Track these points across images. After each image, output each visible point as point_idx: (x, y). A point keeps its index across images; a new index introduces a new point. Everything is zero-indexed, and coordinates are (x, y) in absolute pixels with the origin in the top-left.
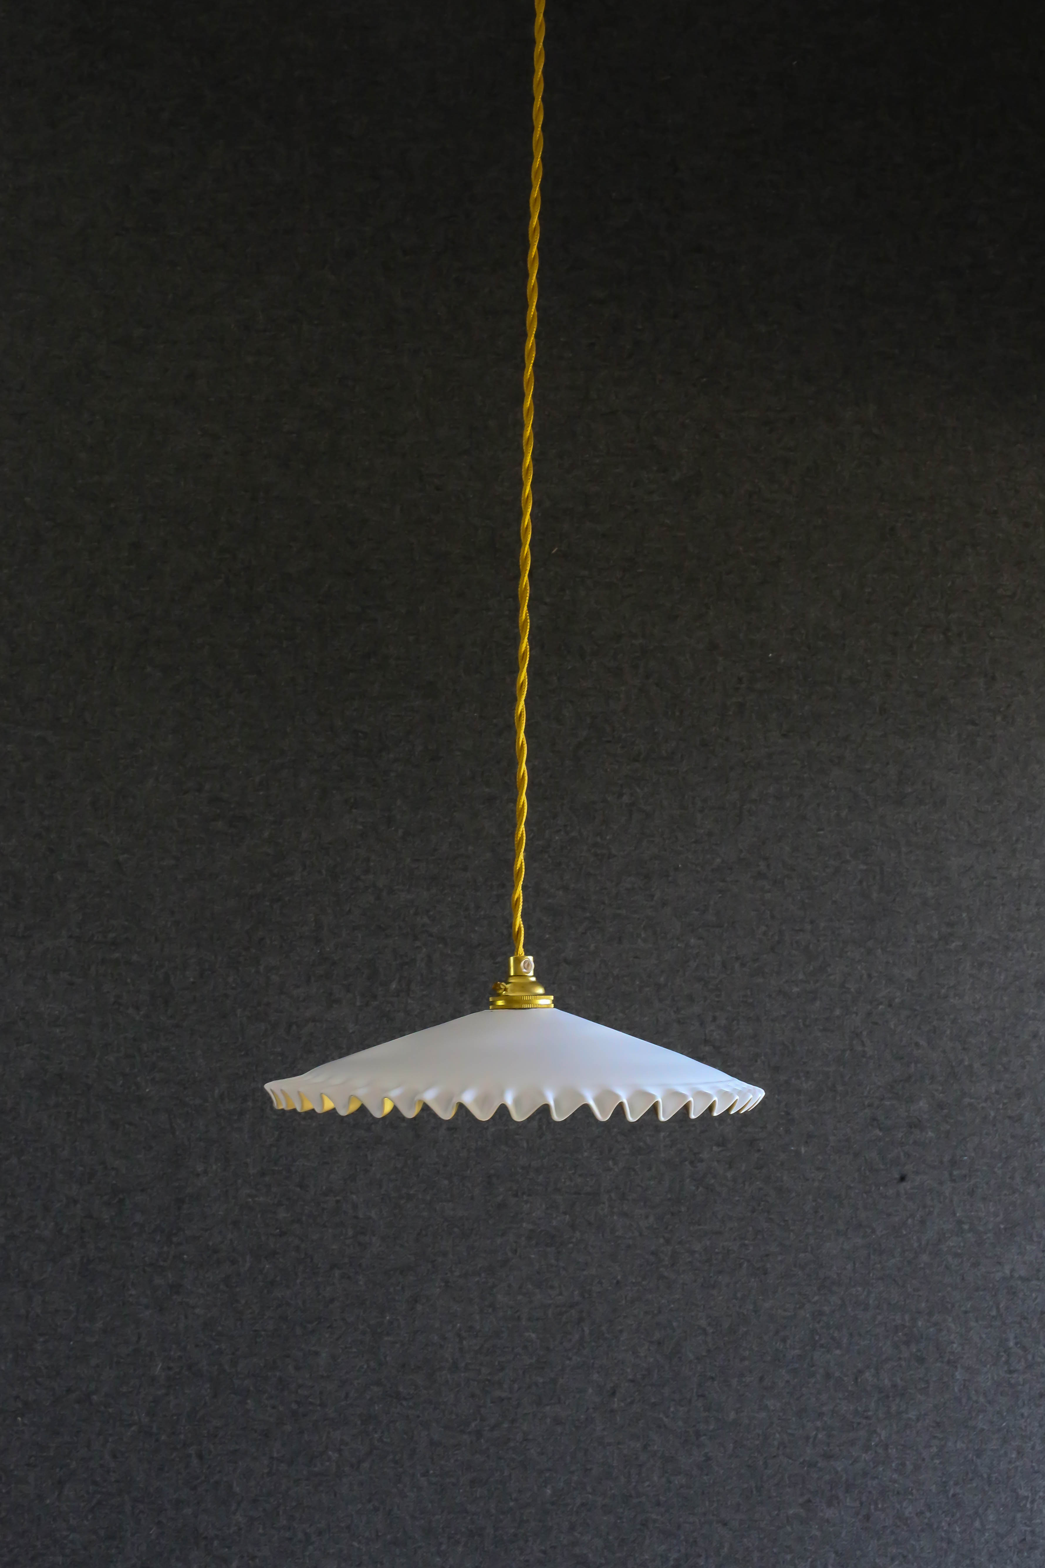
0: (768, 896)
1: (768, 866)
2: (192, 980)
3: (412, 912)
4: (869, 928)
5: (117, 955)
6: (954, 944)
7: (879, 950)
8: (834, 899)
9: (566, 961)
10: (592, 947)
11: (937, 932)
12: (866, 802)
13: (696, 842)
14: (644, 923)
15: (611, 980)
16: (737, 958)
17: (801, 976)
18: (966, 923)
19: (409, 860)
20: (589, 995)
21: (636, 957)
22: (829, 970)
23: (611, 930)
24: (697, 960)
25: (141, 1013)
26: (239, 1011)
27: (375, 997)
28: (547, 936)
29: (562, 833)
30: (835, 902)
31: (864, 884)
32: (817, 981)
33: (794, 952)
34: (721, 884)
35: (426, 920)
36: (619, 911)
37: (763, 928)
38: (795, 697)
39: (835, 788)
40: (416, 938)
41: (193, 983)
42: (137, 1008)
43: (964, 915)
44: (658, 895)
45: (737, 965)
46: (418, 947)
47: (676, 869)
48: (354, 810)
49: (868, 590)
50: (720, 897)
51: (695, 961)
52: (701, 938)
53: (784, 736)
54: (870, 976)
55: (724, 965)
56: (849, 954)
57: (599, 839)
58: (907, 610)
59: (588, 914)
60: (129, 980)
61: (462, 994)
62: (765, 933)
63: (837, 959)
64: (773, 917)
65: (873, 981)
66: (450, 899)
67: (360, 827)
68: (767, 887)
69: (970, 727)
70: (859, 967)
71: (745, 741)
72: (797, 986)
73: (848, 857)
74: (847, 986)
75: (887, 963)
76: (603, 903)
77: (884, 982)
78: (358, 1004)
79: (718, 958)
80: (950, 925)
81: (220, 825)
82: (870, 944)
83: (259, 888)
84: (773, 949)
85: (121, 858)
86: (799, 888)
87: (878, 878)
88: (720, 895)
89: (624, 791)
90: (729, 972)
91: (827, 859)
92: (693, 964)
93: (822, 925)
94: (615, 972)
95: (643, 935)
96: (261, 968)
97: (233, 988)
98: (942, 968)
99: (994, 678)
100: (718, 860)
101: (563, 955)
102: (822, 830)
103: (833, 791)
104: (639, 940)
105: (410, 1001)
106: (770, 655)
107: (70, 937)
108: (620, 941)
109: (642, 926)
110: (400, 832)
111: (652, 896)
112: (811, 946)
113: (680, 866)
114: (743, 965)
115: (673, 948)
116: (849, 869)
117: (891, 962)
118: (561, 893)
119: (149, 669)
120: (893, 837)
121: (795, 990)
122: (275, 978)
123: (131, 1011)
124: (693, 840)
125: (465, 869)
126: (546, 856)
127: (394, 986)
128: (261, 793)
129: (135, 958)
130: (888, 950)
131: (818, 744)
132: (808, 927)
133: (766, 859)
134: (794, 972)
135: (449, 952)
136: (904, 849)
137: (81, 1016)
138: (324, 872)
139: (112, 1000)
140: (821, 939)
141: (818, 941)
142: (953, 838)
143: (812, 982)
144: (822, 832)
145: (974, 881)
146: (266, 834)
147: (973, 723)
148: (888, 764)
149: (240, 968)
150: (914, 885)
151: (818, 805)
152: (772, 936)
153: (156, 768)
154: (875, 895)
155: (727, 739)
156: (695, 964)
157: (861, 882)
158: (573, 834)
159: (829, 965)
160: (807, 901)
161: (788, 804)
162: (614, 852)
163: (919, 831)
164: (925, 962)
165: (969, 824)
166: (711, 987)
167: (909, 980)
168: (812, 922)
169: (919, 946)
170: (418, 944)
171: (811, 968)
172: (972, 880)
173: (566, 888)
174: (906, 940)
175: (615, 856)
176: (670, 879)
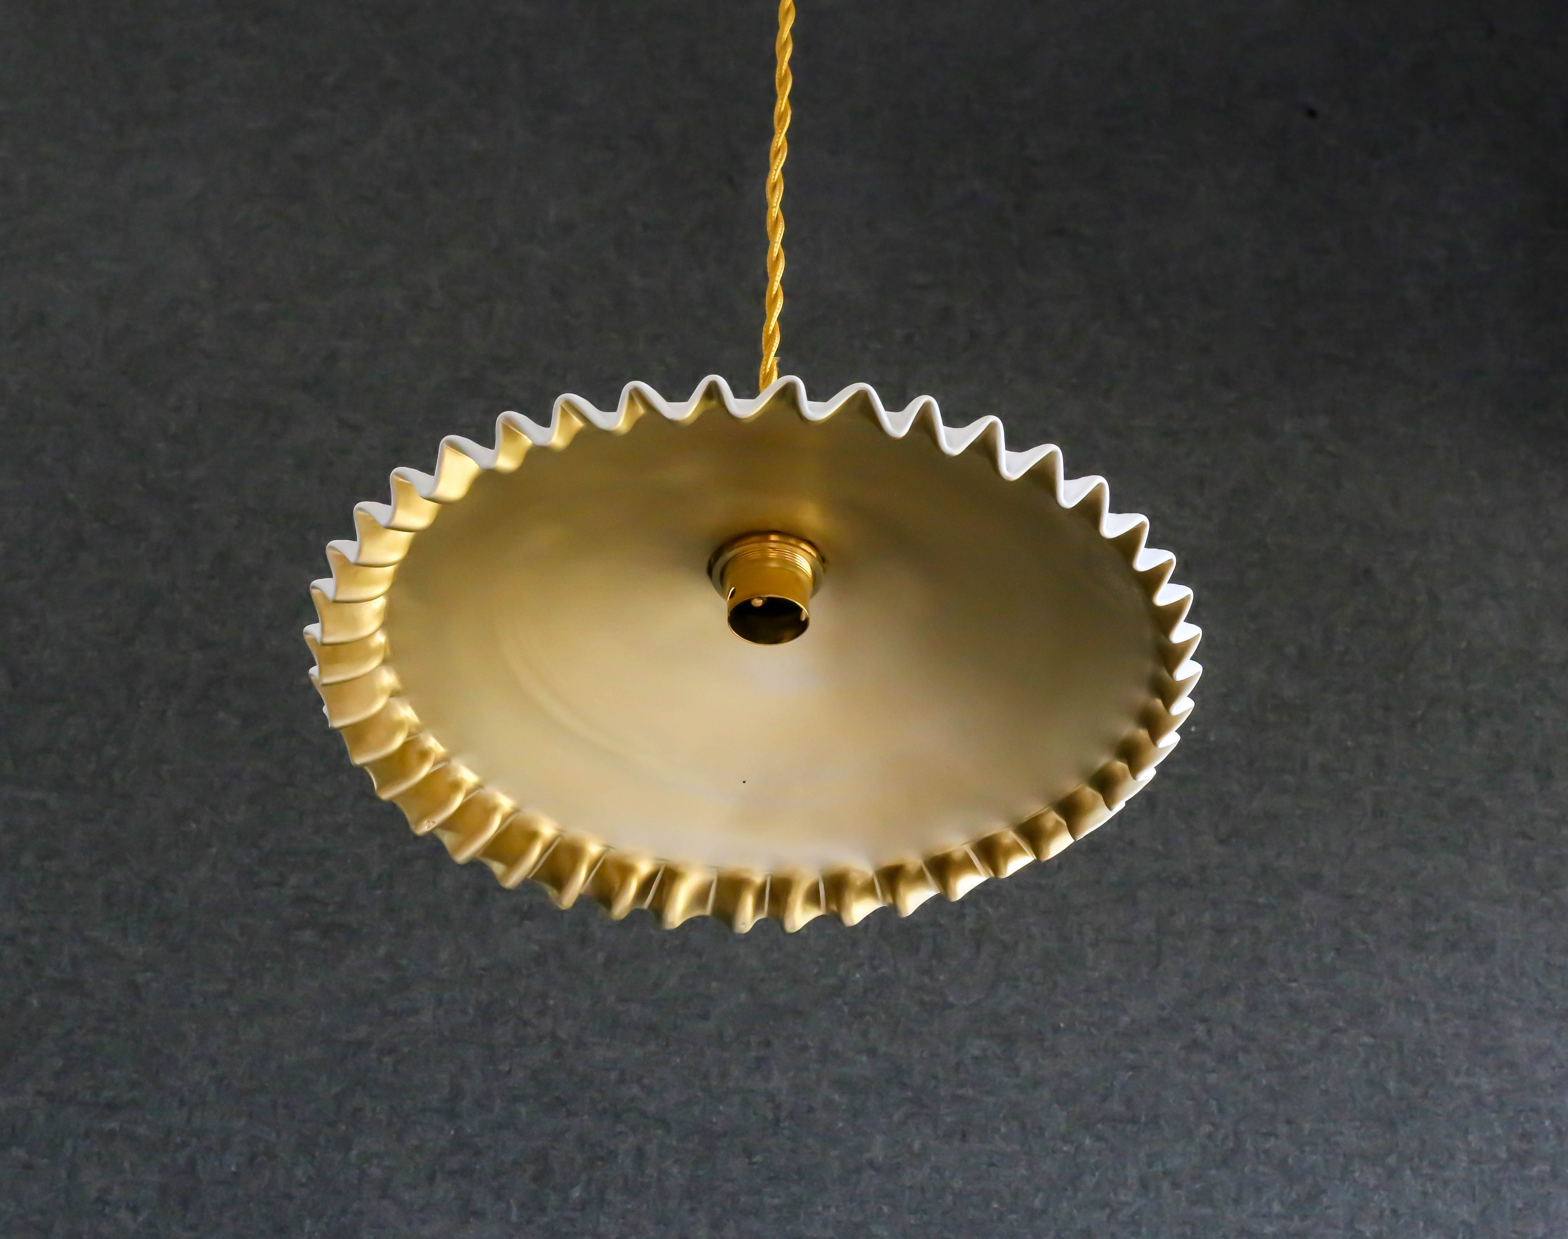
0: (1213, 1078)
1: (1209, 1032)
2: (233, 1169)
3: (613, 1076)
4: (1388, 1136)
5: (113, 1125)
6: (1535, 1170)
7: (1408, 1172)
8: (1323, 1087)
9: (871, 1164)
10: (917, 1146)
11: (1504, 1148)
12: (1364, 943)
13: (1088, 990)
14: (1004, 1111)
15: (949, 1198)
16: (1166, 1173)
17: (1277, 1208)
18: (1551, 1136)
19: (612, 999)
20: (912, 1222)
21: (992, 1165)
22: (1325, 1200)
23: (949, 1119)
24: (1097, 1174)
25: (140, 1219)
26: (308, 1223)
27: (543, 1210)
28: (841, 1125)
29: (866, 968)
30: (1326, 1092)
31: (1373, 1066)
32: (1304, 1217)
33: (1261, 1168)
34: (1131, 1056)
35: (635, 1090)
36: (960, 1092)
37: (1207, 1128)
38: (1236, 788)
39: (1312, 922)
40: (617, 1117)
41: (236, 1174)
42: (134, 1210)
43: (1547, 1123)
44: (1027, 1066)
45: (1166, 1185)
46: (620, 1133)
47: (1056, 1029)
48: (527, 923)
49: (1339, 648)
50: (1131, 1077)
51: (1094, 1175)
52: (1099, 1138)
53: (1222, 842)
54: (1395, 1212)
55: (1144, 1186)
56: (1357, 1174)
57: (926, 980)
58: (1401, 676)
59: (910, 1094)
60: (126, 1165)
61: (693, 1210)
62: (1210, 1136)
63: (1337, 1183)
64: (1221, 1111)
65: (1402, 1221)
66: (678, 1060)
67: (536, 948)
68: (1211, 1064)
69: (1521, 842)
70: (1376, 1198)
71: (1160, 847)
72: (1271, 1224)
73: (1341, 1024)
74: (1357, 1226)
75: (1425, 1193)
76: (935, 1077)
77: (1421, 1224)
78: (514, 1218)
79: (1132, 1173)
80: (1525, 1136)
81: (308, 936)
82: (1392, 1160)
83: (362, 1031)
84: (1225, 1162)
85: (140, 978)
86: (1263, 1067)
87: (1395, 1057)
88: (1130, 1073)
89: (967, 911)
90: (1151, 1196)
91: (1306, 1024)
92: (1089, 1181)
93: (1307, 1127)
94: (957, 1184)
95: (1003, 1130)
96: (354, 1153)
97: (302, 1185)
98: (1519, 1205)
99: (1549, 775)
100: (1126, 1019)
101: (867, 1155)
102: (1295, 980)
103: (1308, 925)
104: (997, 1137)
105: (602, 1219)
106: (1193, 729)
107: (39, 1093)
108: (964, 1138)
109: (1001, 1115)
110: (601, 957)
111: (1017, 1070)
112: (1290, 1160)
113: (1062, 1025)
114: (1175, 1185)
115: (1054, 1152)
116: (1345, 1041)
117: (1430, 1190)
118: (864, 1059)
119: (221, 715)
120: (1413, 998)
121: (1269, 1229)
122: (375, 1172)
123: (123, 1215)
124: (1082, 987)
125: (705, 1017)
126: (839, 1001)
127: (576, 1193)
128: (379, 892)
129: (142, 1130)
130: (1424, 1172)
131: (1279, 855)
132: (1283, 1129)
133: (1204, 1020)
134: (1264, 1199)
135: (674, 1143)
136: (1433, 1017)
137: (36, 1218)
138: (471, 1011)
139: (93, 1194)
140: (1307, 1149)
141: (1303, 1152)
142: (1513, 1003)
143: (1296, 1218)
144: (1294, 985)
145: (1557, 1070)
146: (382, 951)
147: (1525, 835)
148: (1393, 889)
149: (317, 1154)
150: (1457, 1073)
151: (1286, 944)
152: (1223, 1141)
153: (214, 851)
154: (1392, 1085)
155: (1132, 843)
156: (1094, 1180)
157: (1366, 1063)
158: (883, 970)
159: (1324, 1192)
160: (1278, 1088)
161: (1235, 941)
162: (951, 999)
163: (1456, 990)
164: (1489, 1196)
165: (1538, 984)
166: (1121, 1216)
167: (1464, 1222)
168: (1289, 1122)
169: (1476, 1169)
170: (620, 1128)
171: (1294, 1195)
172: (1553, 1068)
173: (872, 1052)
174: (1452, 1157)
175: (951, 1006)
176: (1046, 1044)
